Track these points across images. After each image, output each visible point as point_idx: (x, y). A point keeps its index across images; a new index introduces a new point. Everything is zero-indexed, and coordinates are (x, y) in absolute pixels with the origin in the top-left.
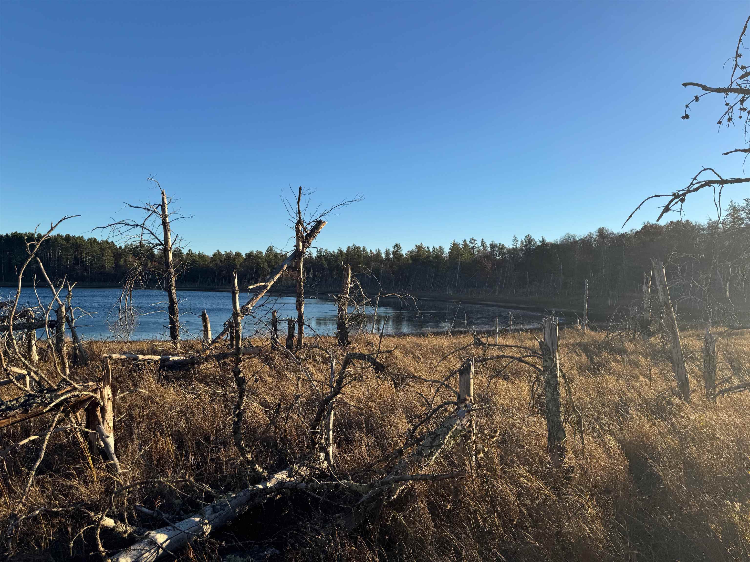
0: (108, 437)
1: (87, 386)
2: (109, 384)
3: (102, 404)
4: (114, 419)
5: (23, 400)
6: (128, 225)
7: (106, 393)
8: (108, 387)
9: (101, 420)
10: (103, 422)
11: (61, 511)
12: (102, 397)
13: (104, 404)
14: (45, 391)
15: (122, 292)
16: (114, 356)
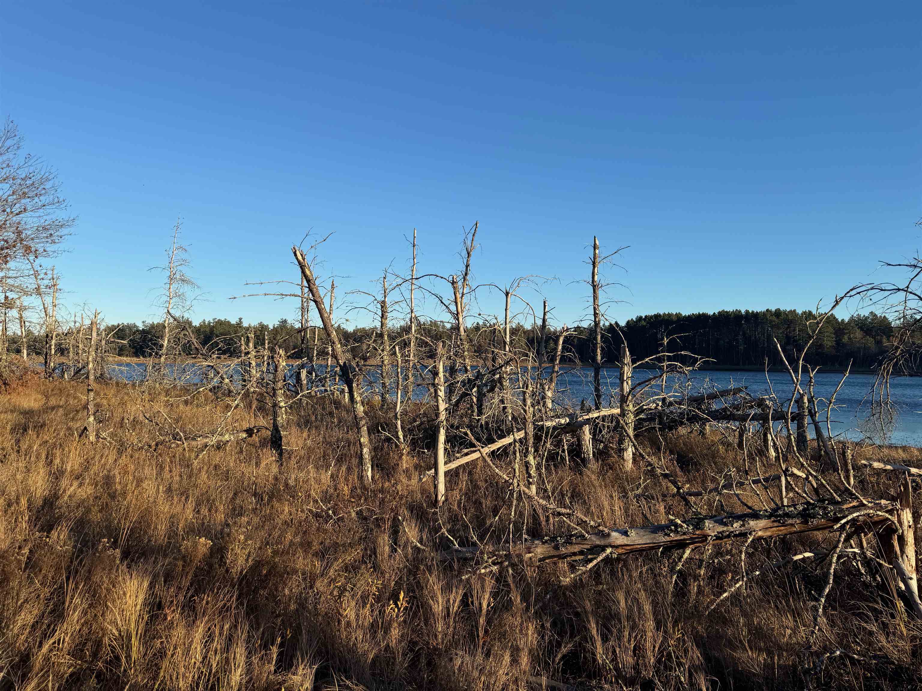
0: (911, 579)
1: (878, 504)
2: (908, 506)
3: (901, 531)
4: (916, 555)
5: (801, 508)
6: (885, 290)
7: (905, 518)
8: (908, 510)
9: (899, 552)
10: (902, 556)
11: (863, 660)
12: (900, 522)
13: (903, 532)
14: (827, 502)
15: (876, 380)
16: (876, 465)
